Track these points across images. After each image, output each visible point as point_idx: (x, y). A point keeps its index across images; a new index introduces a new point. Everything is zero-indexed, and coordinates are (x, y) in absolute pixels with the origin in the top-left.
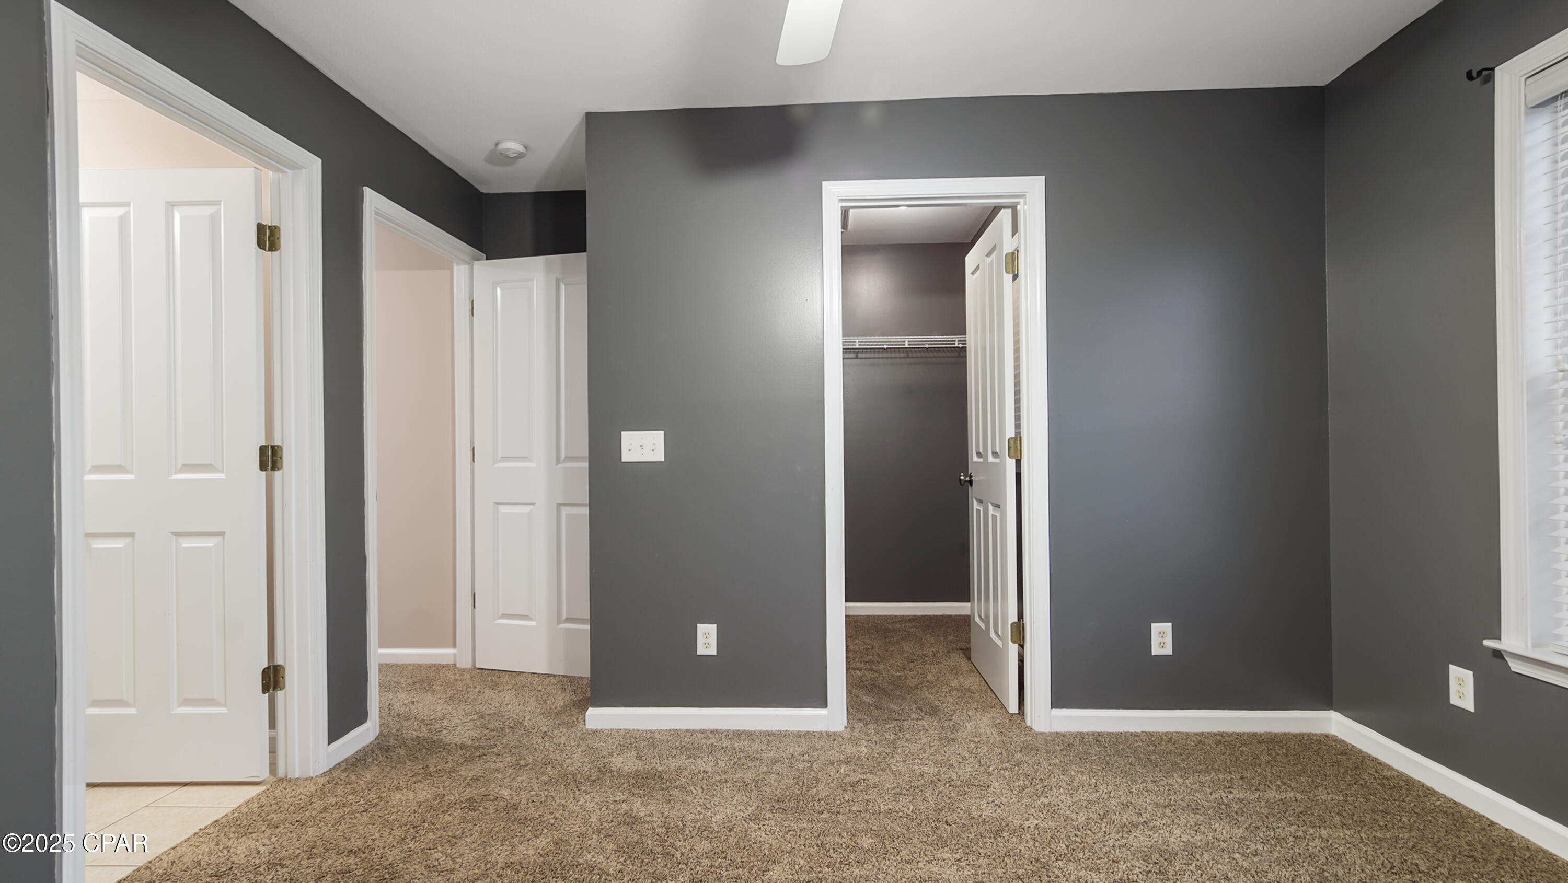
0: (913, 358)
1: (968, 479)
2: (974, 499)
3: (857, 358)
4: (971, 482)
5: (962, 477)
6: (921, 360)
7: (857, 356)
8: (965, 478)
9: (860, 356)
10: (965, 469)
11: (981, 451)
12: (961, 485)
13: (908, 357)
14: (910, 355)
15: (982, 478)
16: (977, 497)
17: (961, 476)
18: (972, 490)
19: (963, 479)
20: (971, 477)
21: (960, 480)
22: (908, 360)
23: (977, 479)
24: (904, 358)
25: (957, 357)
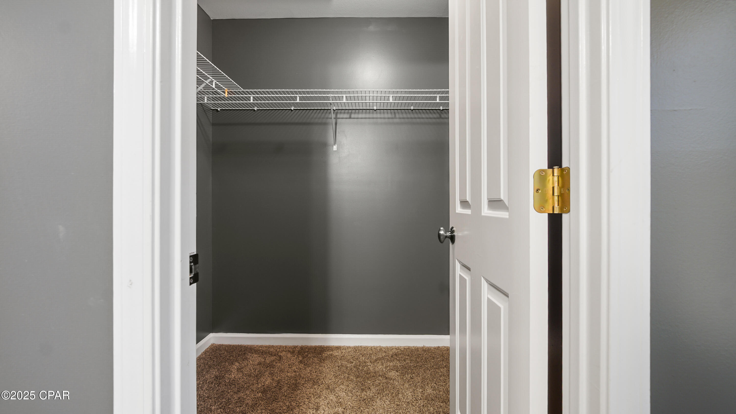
0: (400, 118)
1: (449, 234)
2: (457, 262)
3: (350, 118)
4: (452, 239)
5: (442, 232)
6: (407, 120)
7: (350, 116)
8: (446, 232)
9: (353, 116)
10: (446, 221)
11: (468, 199)
12: (441, 242)
13: (395, 118)
14: (397, 116)
15: (466, 233)
16: (459, 259)
17: (440, 230)
18: (453, 249)
19: (443, 235)
20: (452, 231)
21: (439, 235)
22: (395, 120)
23: (460, 234)
24: (392, 118)
25: (438, 118)
